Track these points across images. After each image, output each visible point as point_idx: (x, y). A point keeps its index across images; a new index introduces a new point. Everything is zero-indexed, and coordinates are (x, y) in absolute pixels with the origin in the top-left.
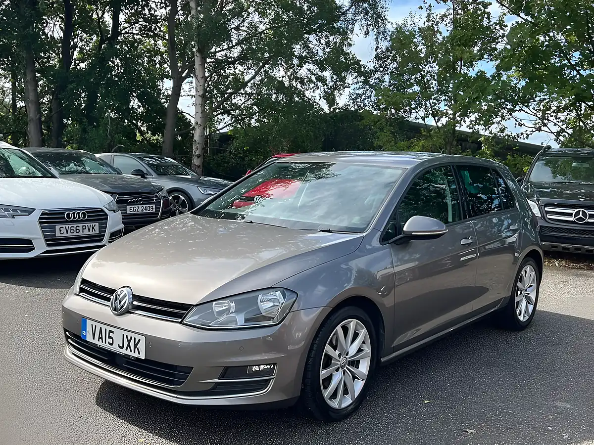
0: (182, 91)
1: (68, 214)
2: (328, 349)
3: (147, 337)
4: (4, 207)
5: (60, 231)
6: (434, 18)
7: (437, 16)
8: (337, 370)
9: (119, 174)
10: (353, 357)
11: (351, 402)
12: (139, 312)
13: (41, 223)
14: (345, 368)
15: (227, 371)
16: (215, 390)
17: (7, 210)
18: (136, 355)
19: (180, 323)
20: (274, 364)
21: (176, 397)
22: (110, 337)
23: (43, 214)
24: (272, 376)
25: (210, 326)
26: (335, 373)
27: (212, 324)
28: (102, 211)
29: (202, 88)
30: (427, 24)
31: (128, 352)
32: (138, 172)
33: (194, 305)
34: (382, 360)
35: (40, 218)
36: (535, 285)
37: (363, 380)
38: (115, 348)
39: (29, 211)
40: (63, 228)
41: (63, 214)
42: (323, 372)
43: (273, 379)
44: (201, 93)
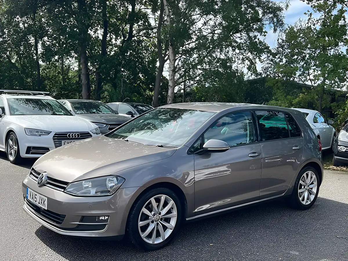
0: (164, 69)
1: (69, 135)
2: (144, 210)
3: (48, 198)
4: (36, 131)
5: (64, 143)
6: (312, 21)
7: (314, 20)
8: (153, 222)
9: (116, 114)
10: (163, 216)
11: (162, 241)
12: (48, 185)
13: (54, 139)
14: (158, 222)
15: (83, 218)
16: (78, 228)
17: (37, 132)
18: (44, 207)
19: (63, 192)
20: (108, 216)
21: (60, 231)
22: (36, 198)
23: (55, 134)
24: (107, 222)
25: (77, 194)
26: (151, 224)
27: (79, 193)
28: (89, 133)
29: (173, 66)
30: (307, 25)
31: (41, 206)
32: (130, 113)
33: (70, 183)
34: (187, 219)
35: (54, 137)
36: (316, 183)
37: (171, 229)
38: (37, 203)
39: (49, 133)
40: (66, 142)
41: (67, 134)
42: (141, 223)
43: (108, 224)
44: (172, 69)
